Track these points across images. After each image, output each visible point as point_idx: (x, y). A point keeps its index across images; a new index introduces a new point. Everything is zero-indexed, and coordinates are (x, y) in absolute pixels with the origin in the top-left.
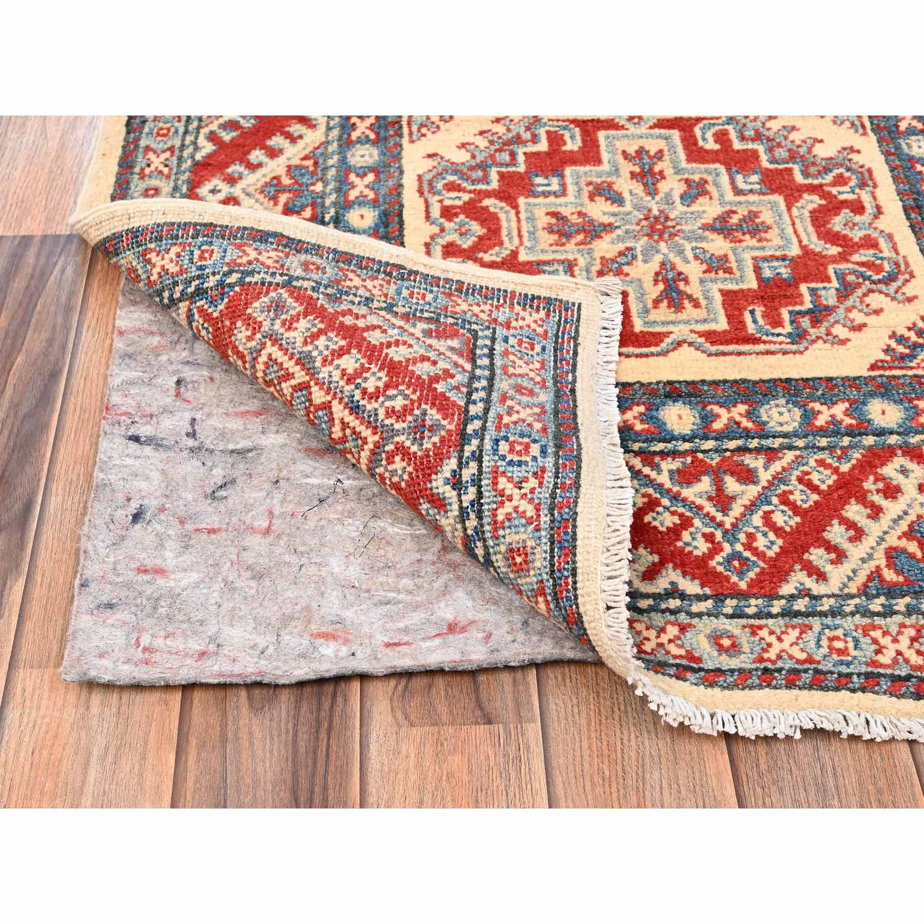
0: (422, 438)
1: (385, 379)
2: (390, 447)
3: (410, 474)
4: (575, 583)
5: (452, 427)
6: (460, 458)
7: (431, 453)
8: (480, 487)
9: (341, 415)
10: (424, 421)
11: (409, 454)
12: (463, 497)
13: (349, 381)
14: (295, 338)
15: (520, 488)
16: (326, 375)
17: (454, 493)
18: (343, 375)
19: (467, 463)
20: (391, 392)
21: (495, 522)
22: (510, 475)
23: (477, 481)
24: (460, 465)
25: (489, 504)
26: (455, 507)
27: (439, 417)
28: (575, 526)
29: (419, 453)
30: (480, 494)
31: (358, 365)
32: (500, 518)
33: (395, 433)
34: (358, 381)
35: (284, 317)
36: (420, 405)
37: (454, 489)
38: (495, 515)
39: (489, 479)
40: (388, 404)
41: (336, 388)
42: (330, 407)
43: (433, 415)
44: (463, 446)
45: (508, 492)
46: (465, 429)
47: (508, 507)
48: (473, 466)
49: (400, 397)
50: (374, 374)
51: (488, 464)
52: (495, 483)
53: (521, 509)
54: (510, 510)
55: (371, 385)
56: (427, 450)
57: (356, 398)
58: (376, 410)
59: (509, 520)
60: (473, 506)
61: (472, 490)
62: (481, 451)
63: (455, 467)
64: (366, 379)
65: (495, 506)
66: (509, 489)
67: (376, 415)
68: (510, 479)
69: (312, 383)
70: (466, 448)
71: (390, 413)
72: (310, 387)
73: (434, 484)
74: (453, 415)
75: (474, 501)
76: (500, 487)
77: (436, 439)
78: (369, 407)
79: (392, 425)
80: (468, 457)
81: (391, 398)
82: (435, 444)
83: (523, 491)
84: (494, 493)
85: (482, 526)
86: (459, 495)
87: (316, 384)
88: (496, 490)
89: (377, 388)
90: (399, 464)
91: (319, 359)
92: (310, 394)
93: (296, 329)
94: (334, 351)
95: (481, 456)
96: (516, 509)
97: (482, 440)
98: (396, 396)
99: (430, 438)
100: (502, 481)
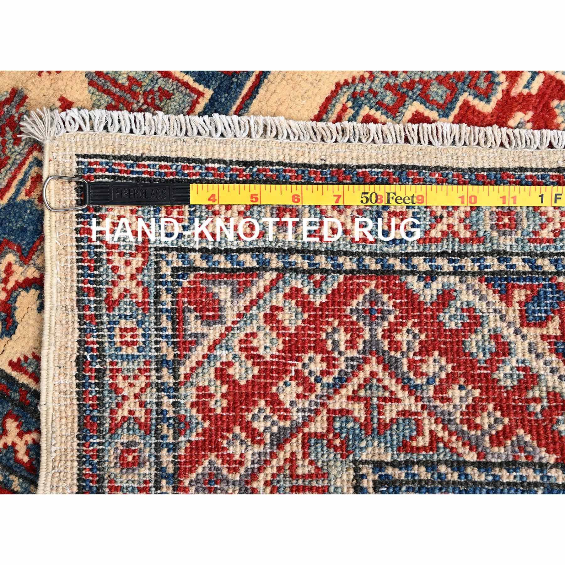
0: (382, 311)
1: (312, 354)
2: (385, 345)
3: (414, 324)
4: (532, 170)
5: (373, 283)
6: (407, 273)
7: (398, 301)
8: (437, 254)
9: (344, 400)
10: (364, 311)
11: (396, 324)
12: (445, 270)
13: (311, 389)
14: (253, 454)
15: (442, 217)
16: (300, 414)
17: (440, 278)
18: (305, 397)
19: (413, 266)
20: (329, 345)
21: (472, 239)
22: (428, 227)
23: (431, 256)
24: (413, 273)
25: (454, 246)
26: (452, 279)
27: (361, 297)
28: (483, 170)
29: (397, 313)
30: (443, 254)
31: (294, 383)
32: (468, 235)
33: (373, 339)
34: (312, 379)
35: (225, 472)
36: (346, 316)
37: (436, 278)
38: (466, 240)
39: (430, 246)
40: (342, 348)
41: (316, 404)
42: (334, 411)
43: (357, 302)
44: (395, 272)
45: (445, 228)
46: (376, 271)
47: (459, 228)
48: (416, 261)
49: (336, 336)
50: (304, 365)
51: (416, 248)
52: (436, 240)
53: (463, 216)
54: (462, 225)
55: (318, 367)
56: (395, 306)
57: (331, 381)
58: (347, 359)
59: (471, 227)
60: (454, 261)
61: (440, 261)
62: (401, 254)
63: (416, 277)
64: (310, 373)
65: (457, 239)
66: (442, 227)
67: (352, 359)
68: (432, 227)
69: (306, 430)
70: (398, 268)
71: (351, 344)
72: (310, 434)
73: (428, 299)
74: (358, 284)
75: (449, 260)
76: (439, 235)
77: (385, 297)
78: (343, 367)
79: (365, 342)
80: (407, 266)
81: (336, 344)
82: (390, 298)
83: (445, 215)
84: (445, 241)
85: (473, 254)
86: (443, 274)
87: (308, 426)
88: (442, 239)
89: (322, 360)
90: (402, 337)
91: (282, 424)
92: (316, 433)
93: (241, 455)
94: (273, 411)
95: (407, 254)
96: (460, 220)
97: (389, 254)
98: (334, 340)
99: (383, 304)
100: (434, 233)
